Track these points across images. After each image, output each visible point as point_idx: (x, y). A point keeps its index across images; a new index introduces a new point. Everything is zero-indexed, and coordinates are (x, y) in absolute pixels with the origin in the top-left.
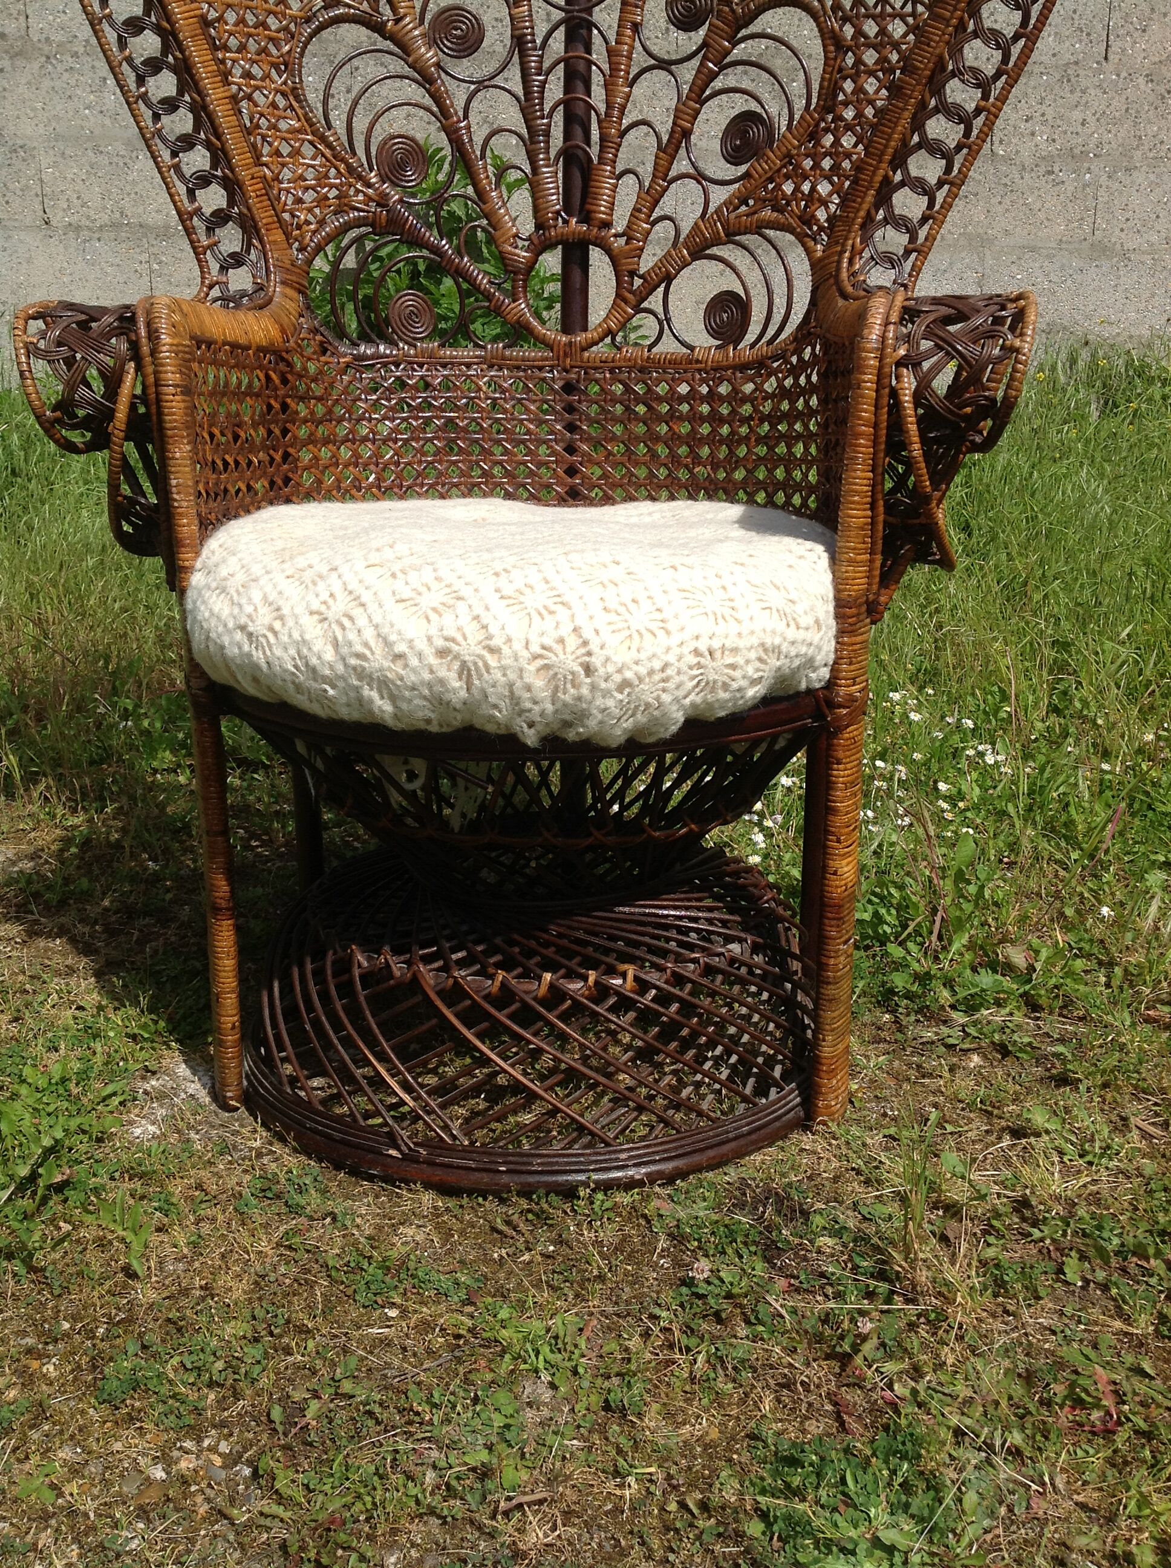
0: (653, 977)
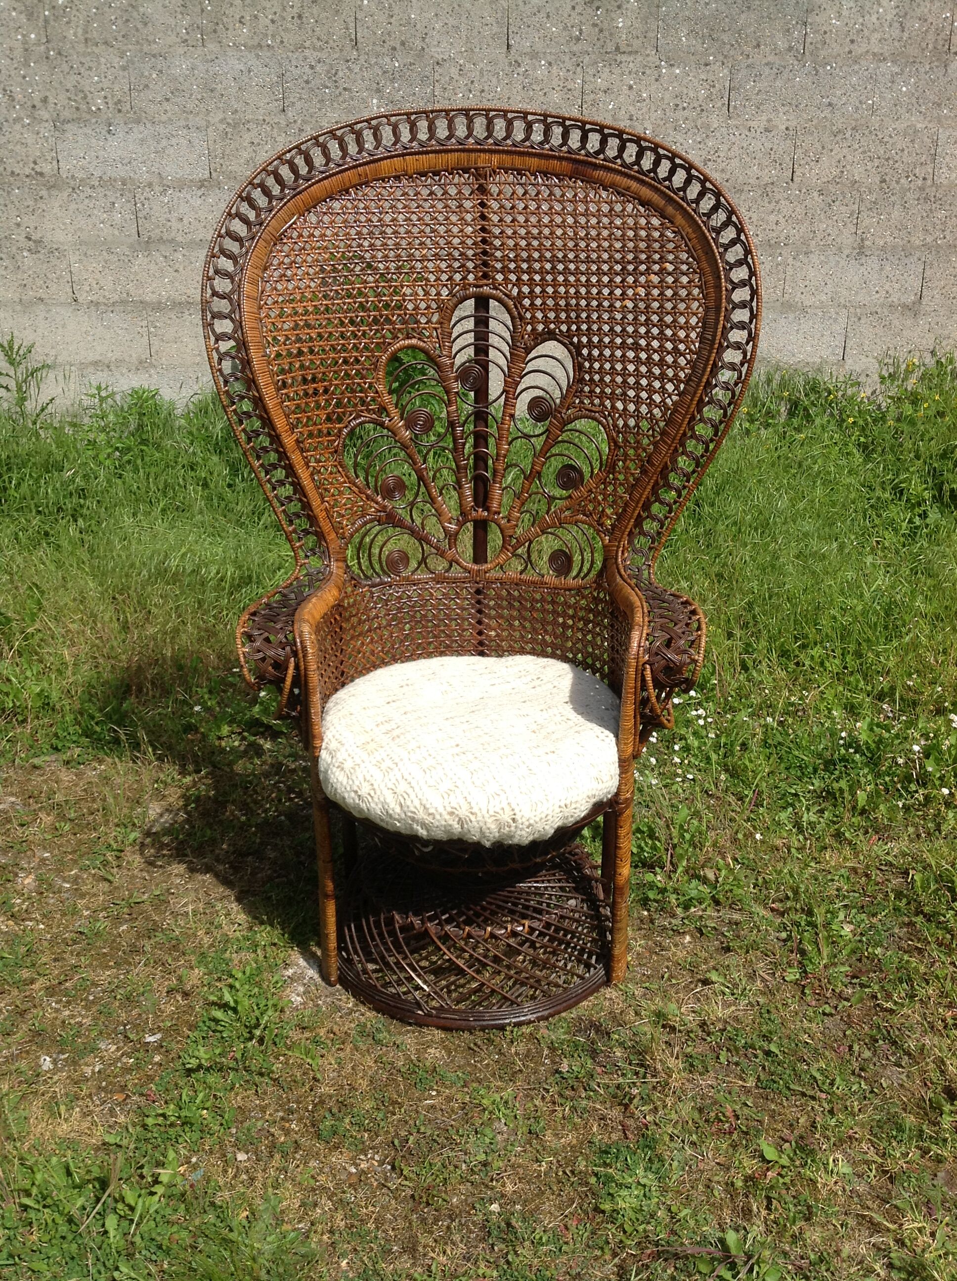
0: (536, 924)
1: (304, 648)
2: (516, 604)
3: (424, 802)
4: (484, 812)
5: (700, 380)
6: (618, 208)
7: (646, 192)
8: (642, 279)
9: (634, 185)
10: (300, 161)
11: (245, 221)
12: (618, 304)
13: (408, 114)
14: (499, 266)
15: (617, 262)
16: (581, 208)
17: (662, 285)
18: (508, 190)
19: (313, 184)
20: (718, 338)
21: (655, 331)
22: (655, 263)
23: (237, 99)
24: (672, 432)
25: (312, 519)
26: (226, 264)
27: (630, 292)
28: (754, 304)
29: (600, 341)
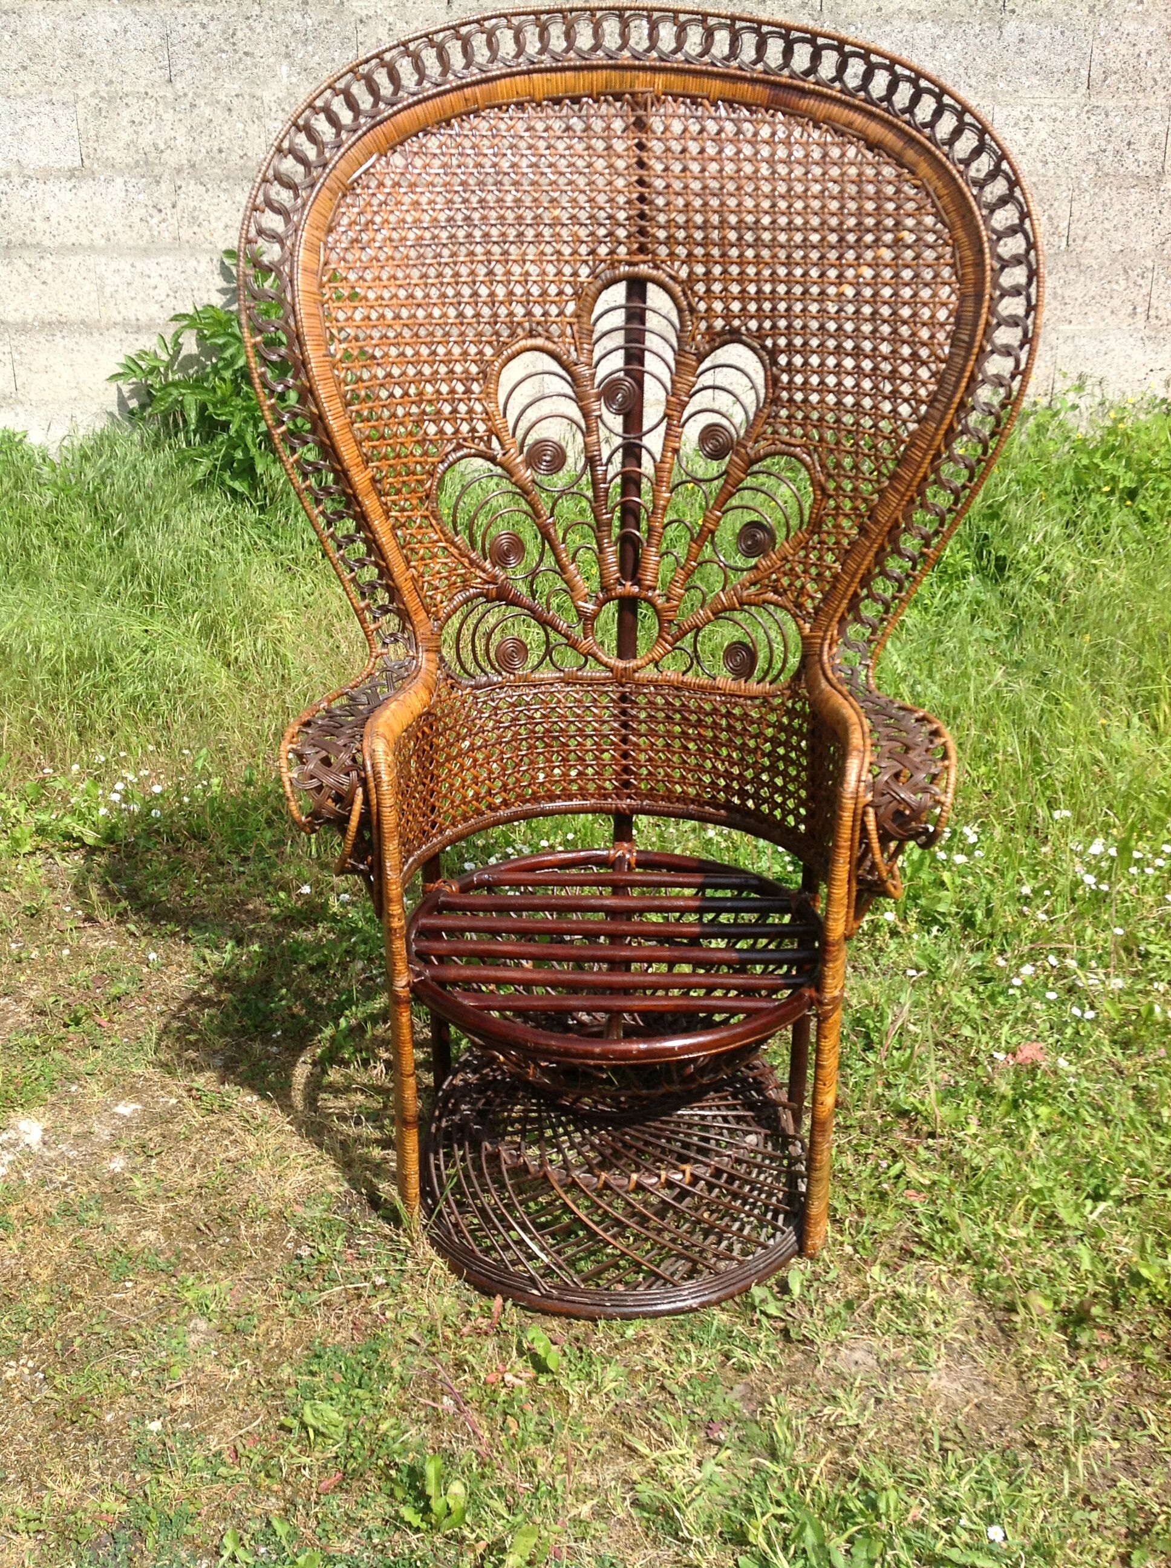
0: (701, 1171)
1: (376, 775)
2: (677, 716)
5: (950, 399)
6: (835, 152)
7: (875, 130)
8: (869, 255)
9: (859, 119)
10: (382, 78)
11: (302, 160)
12: (832, 290)
13: (536, 13)
14: (662, 234)
15: (833, 230)
16: (781, 153)
17: (897, 264)
18: (677, 127)
19: (399, 111)
20: (978, 338)
21: (886, 329)
22: (888, 231)
24: (907, 475)
25: (394, 592)
26: (273, 221)
27: (850, 273)
28: (1033, 290)
29: (805, 344)
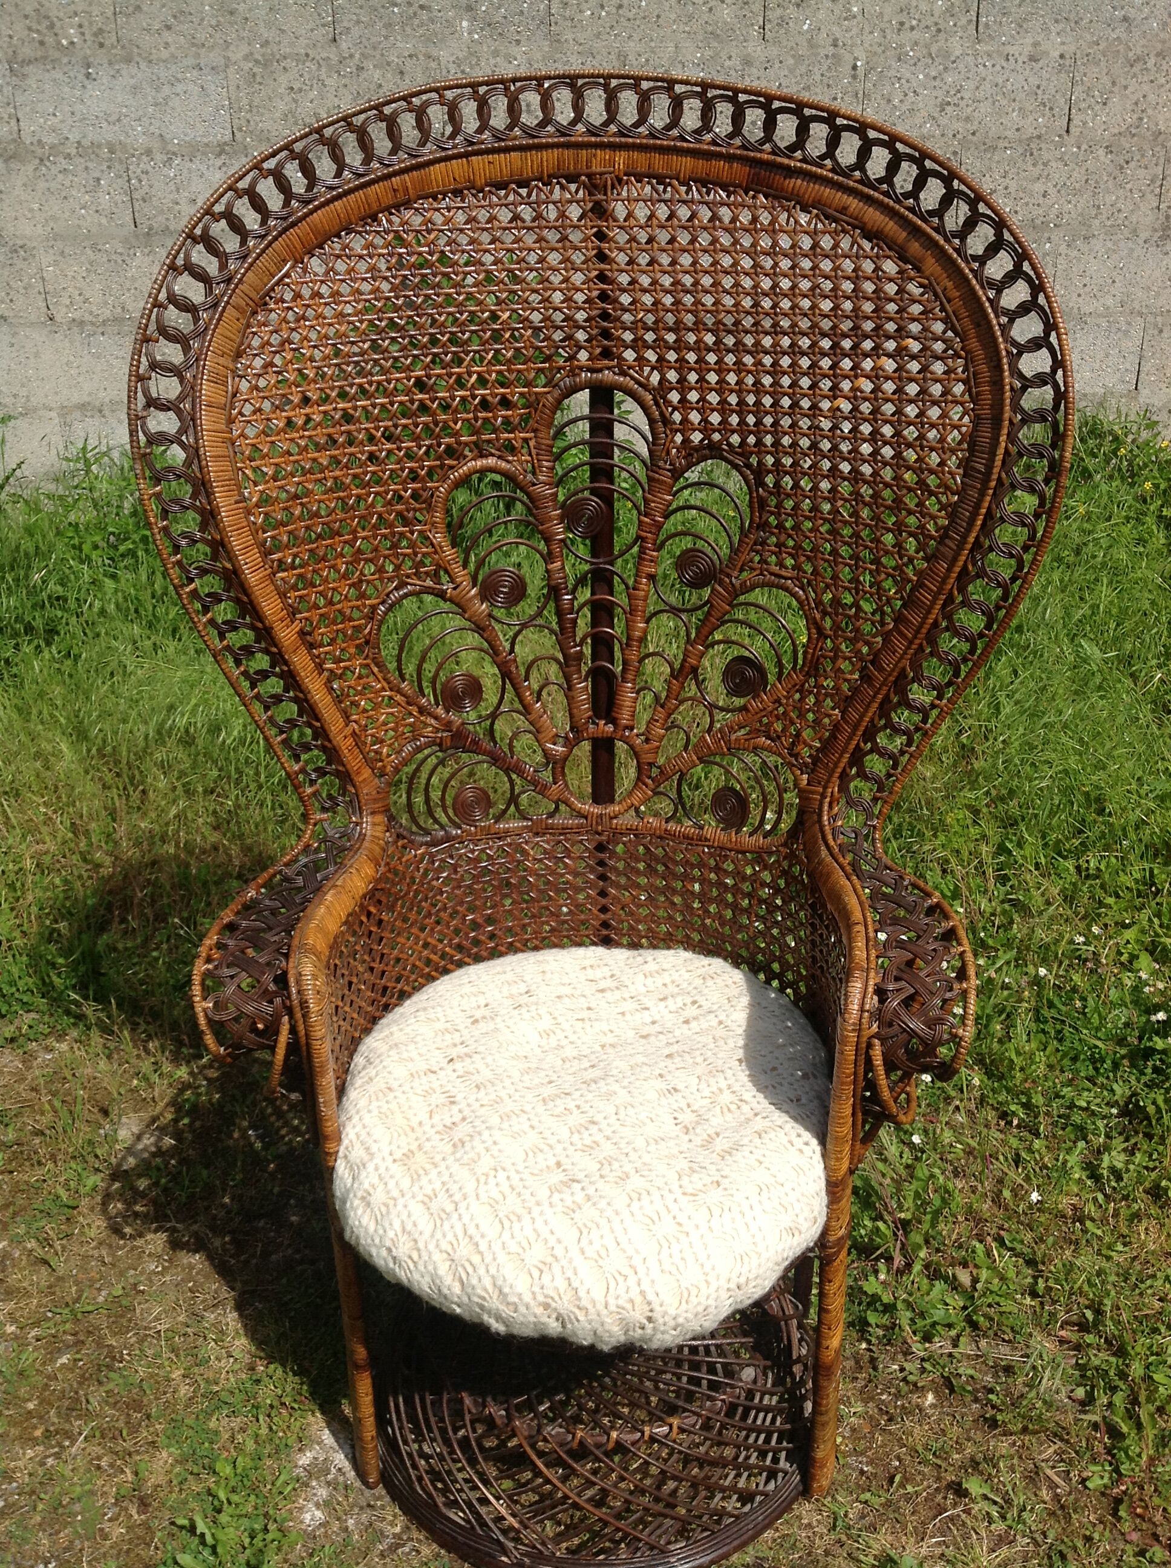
0: (690, 1422)
1: (303, 1004)
2: (660, 868)
3: (500, 1282)
4: (600, 1307)
5: (964, 537)
6: (826, 242)
7: (873, 216)
8: (868, 364)
9: (853, 203)
10: (293, 173)
11: (201, 276)
12: (825, 405)
13: (475, 85)
14: (628, 336)
15: (824, 335)
16: (765, 242)
17: (901, 376)
18: (641, 212)
19: (317, 209)
20: (996, 470)
21: (888, 452)
22: (888, 337)
23: (268, 25)
24: (915, 619)
25: (332, 754)
26: (171, 352)
27: (846, 385)
28: (1060, 415)
29: (795, 464)
